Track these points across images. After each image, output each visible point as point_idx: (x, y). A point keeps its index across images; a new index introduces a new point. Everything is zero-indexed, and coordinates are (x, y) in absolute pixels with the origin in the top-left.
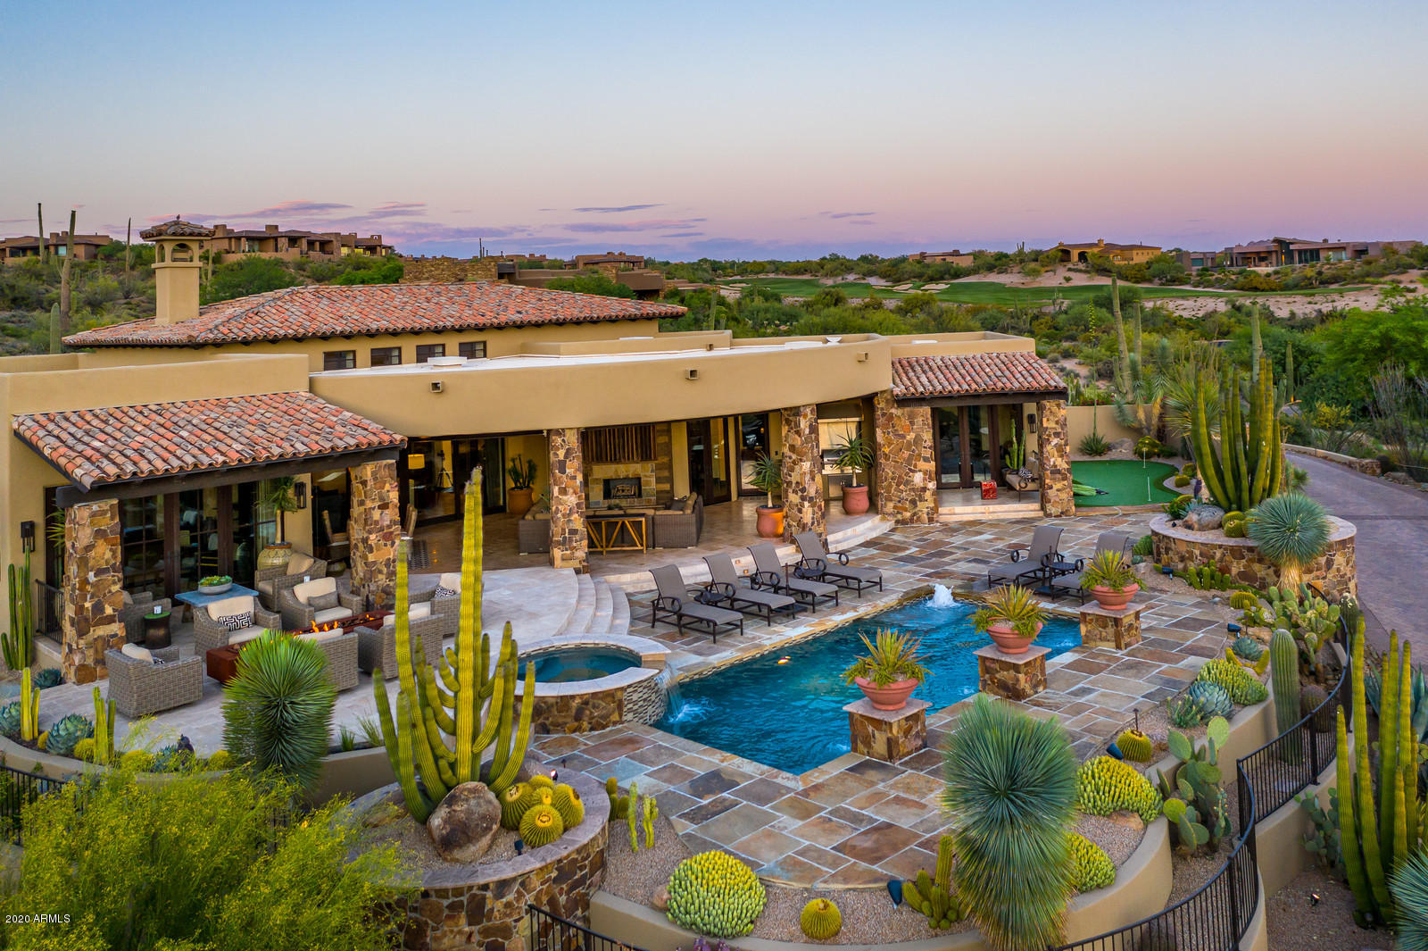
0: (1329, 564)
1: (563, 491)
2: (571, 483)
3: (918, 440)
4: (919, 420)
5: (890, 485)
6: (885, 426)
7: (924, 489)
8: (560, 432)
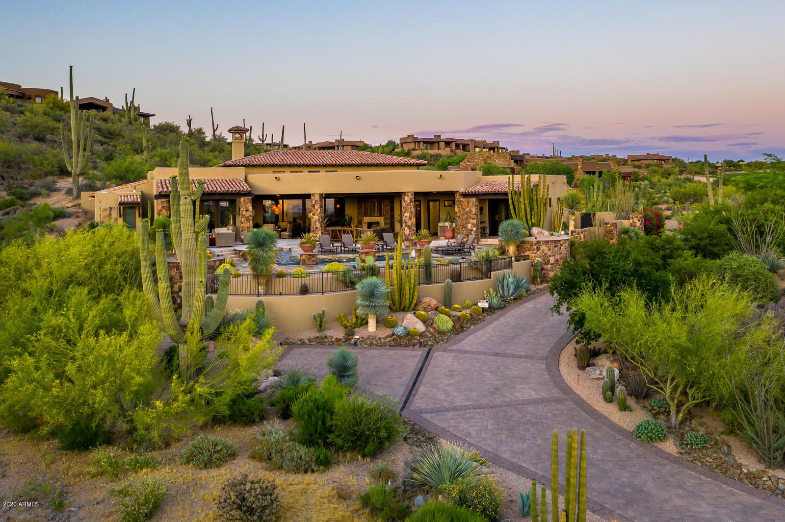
0: (538, 249)
1: (314, 214)
2: (316, 212)
3: (470, 211)
4: (471, 203)
5: (459, 228)
6: (459, 205)
7: (472, 230)
8: (314, 195)
